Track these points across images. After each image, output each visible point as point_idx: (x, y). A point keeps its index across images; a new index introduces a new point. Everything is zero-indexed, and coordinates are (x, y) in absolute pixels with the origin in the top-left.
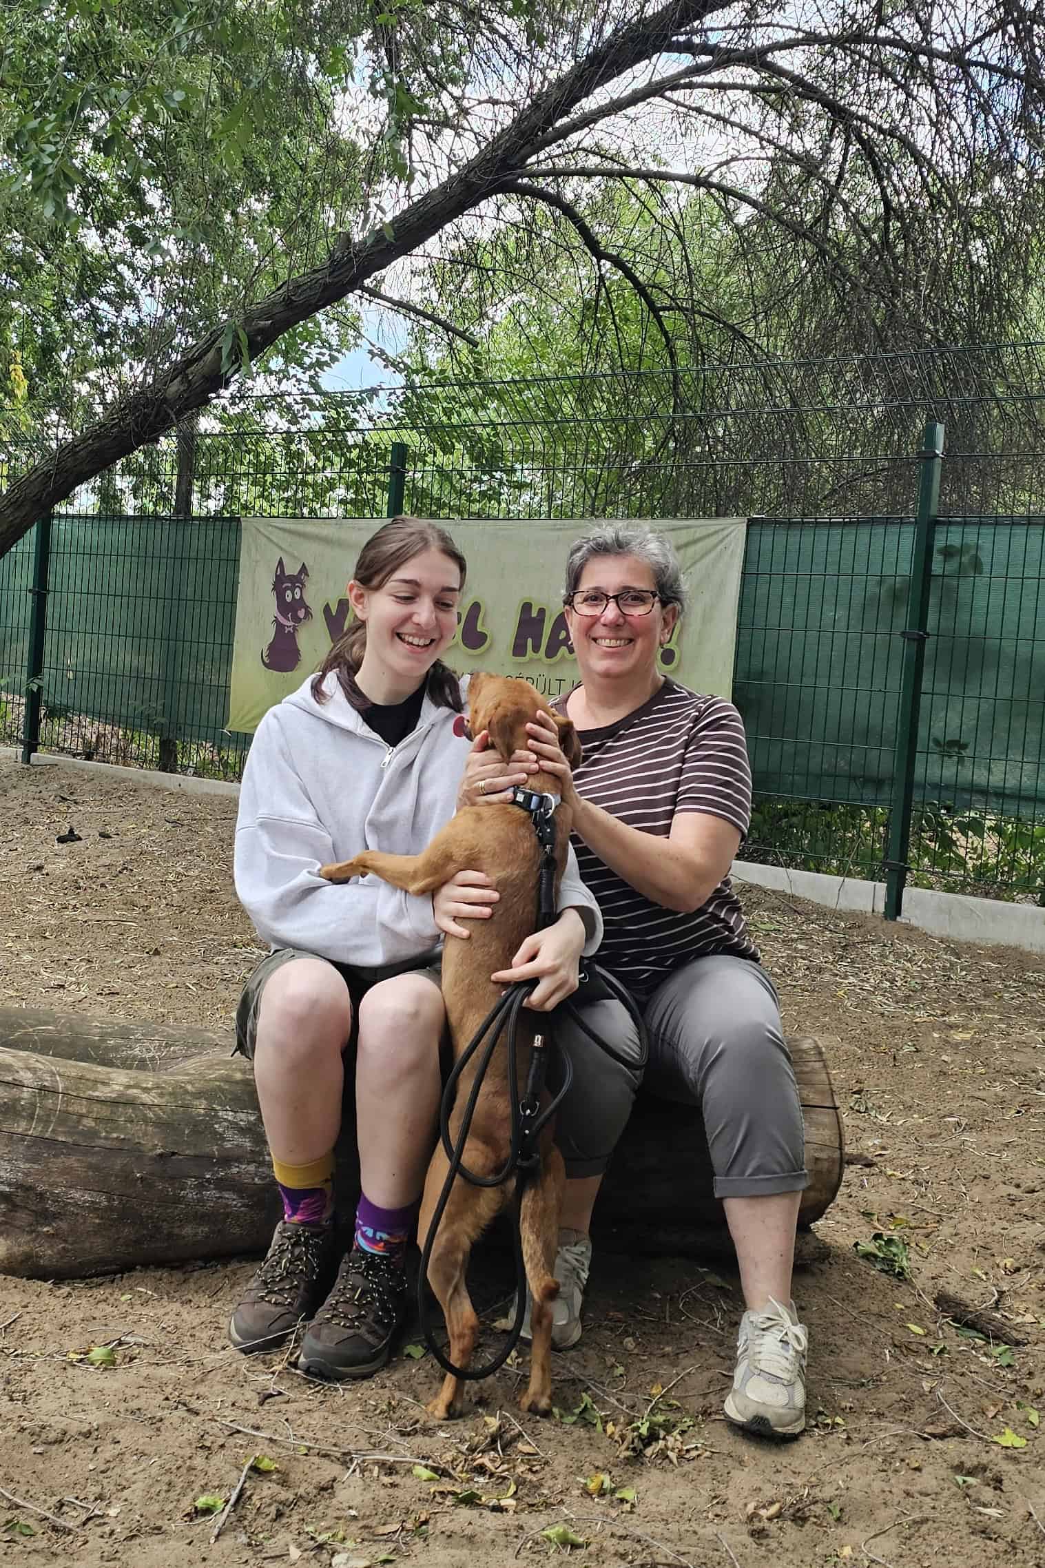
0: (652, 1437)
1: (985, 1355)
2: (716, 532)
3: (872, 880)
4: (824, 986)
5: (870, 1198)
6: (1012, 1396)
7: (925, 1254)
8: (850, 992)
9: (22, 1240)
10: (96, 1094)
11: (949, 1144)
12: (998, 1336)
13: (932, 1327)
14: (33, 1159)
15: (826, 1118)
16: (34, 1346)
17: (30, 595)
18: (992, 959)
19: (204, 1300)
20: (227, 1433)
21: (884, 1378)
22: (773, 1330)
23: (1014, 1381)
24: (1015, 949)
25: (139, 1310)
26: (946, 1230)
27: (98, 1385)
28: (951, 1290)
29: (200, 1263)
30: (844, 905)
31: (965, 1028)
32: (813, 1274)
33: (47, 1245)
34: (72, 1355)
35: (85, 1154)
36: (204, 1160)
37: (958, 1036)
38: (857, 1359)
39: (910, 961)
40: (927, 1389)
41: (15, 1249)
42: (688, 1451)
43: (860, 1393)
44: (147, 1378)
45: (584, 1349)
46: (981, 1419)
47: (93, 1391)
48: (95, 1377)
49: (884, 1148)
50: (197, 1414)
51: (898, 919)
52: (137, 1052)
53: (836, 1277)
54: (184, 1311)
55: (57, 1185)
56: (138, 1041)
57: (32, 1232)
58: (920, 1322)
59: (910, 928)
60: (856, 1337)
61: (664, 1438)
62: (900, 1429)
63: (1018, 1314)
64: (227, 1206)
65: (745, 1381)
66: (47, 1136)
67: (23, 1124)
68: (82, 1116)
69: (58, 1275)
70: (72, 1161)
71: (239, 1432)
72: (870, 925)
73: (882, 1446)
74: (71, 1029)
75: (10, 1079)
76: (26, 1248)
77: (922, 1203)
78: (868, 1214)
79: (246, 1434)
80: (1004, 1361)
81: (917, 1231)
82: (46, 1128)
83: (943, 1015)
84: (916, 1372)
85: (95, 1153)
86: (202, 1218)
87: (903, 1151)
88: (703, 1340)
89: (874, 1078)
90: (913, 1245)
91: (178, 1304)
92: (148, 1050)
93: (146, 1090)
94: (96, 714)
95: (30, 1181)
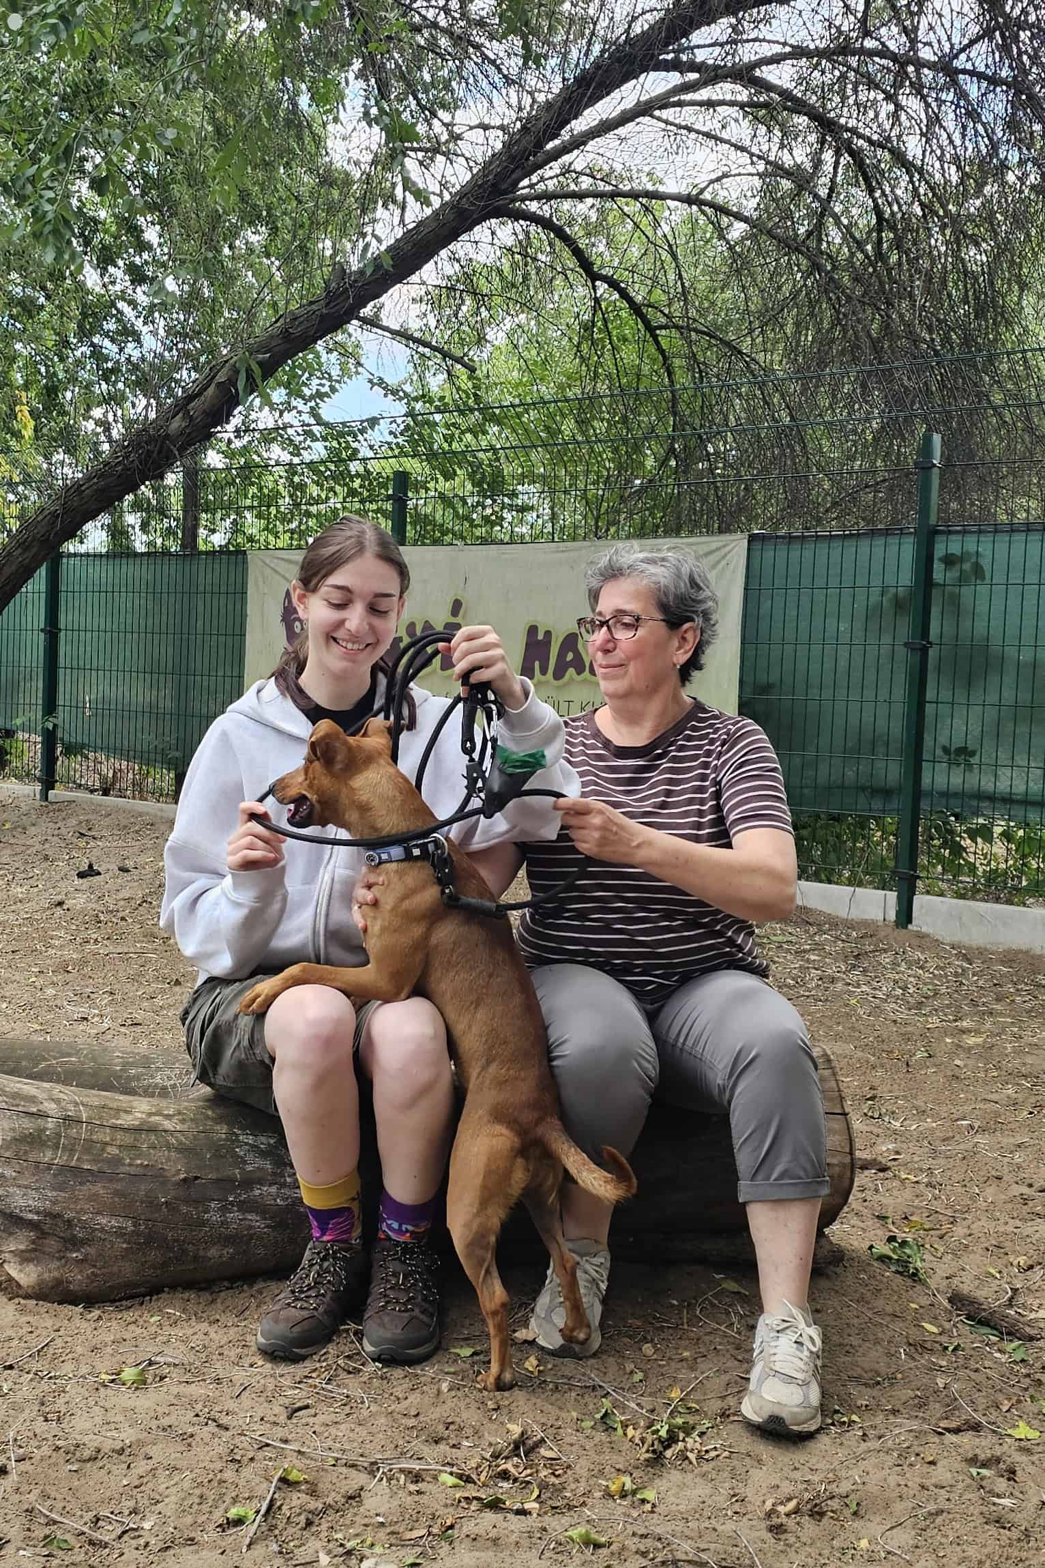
0: (671, 1440)
1: (1000, 1351)
2: (718, 549)
3: (883, 889)
4: (839, 996)
5: (884, 1201)
6: (1026, 1389)
7: (939, 1255)
8: (863, 1001)
9: (52, 1266)
10: (119, 1122)
11: (962, 1147)
12: (1011, 1332)
13: (947, 1325)
14: (60, 1187)
15: (837, 1124)
16: (68, 1368)
17: (42, 635)
18: (1003, 963)
19: (230, 1320)
20: (256, 1446)
21: (899, 1376)
22: (788, 1331)
23: (1028, 1375)
24: (1027, 952)
25: (167, 1330)
26: (960, 1230)
27: (131, 1404)
28: (965, 1289)
29: (226, 1284)
30: (856, 914)
31: (978, 1032)
32: (828, 1277)
33: (76, 1270)
34: (104, 1376)
35: (111, 1181)
36: (225, 1184)
37: (971, 1041)
38: (872, 1358)
39: (921, 968)
40: (941, 1386)
41: (46, 1276)
42: (707, 1451)
43: (875, 1392)
44: (178, 1396)
45: (604, 1357)
46: (995, 1413)
47: (125, 1410)
48: (127, 1396)
49: (898, 1153)
50: (227, 1429)
51: (910, 927)
52: (158, 1080)
53: (850, 1280)
54: (212, 1330)
55: (84, 1212)
56: (159, 1069)
57: (60, 1259)
58: (934, 1320)
59: (921, 936)
60: (872, 1337)
61: (684, 1440)
62: (915, 1425)
63: (1032, 1310)
64: (251, 1227)
65: (761, 1382)
66: (73, 1164)
67: (49, 1153)
68: (106, 1144)
69: (88, 1299)
70: (99, 1188)
71: (268, 1445)
72: (882, 934)
73: (897, 1441)
74: (94, 1059)
75: (34, 1110)
76: (56, 1274)
77: (937, 1205)
78: (882, 1218)
79: (275, 1447)
80: (1018, 1356)
81: (932, 1232)
82: (71, 1156)
83: (955, 1021)
84: (931, 1369)
85: (122, 1179)
86: (227, 1240)
87: (916, 1154)
88: (720, 1344)
89: (887, 1084)
90: (928, 1246)
91: (206, 1324)
92: (169, 1078)
93: (168, 1117)
94: (113, 750)
95: (57, 1209)
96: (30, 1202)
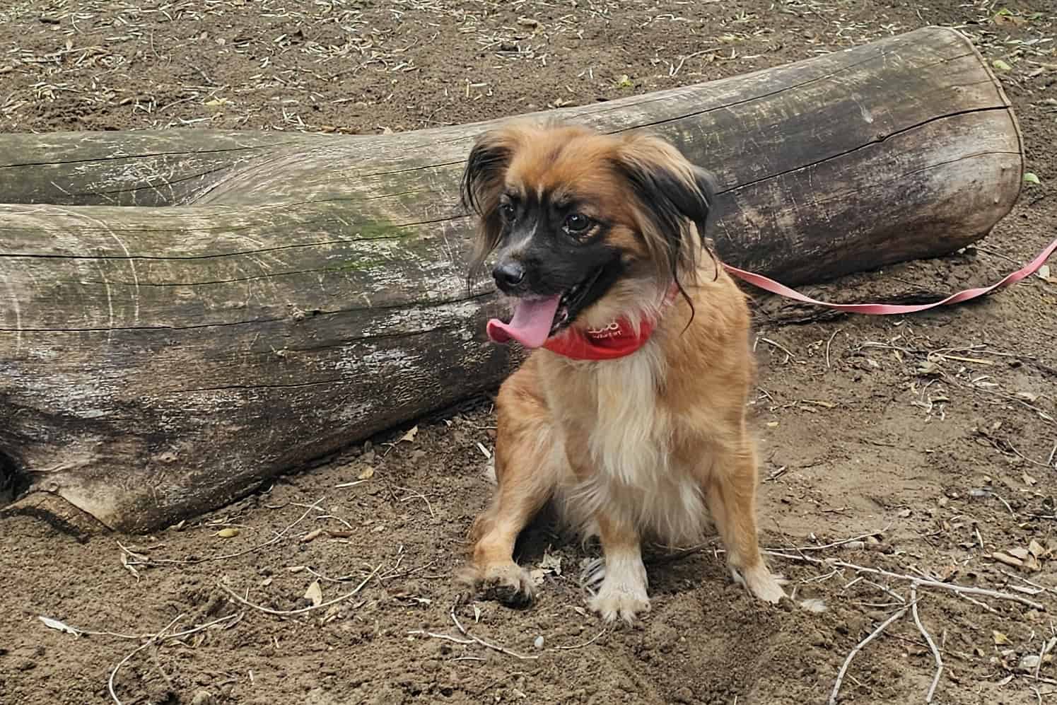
9: (133, 480)
14: (128, 362)
33: (168, 479)
35: (197, 339)
36: (355, 315)
41: (128, 495)
52: (131, 177)
55: (168, 391)
56: (121, 160)
57: (144, 466)
66: (136, 323)
67: (96, 314)
68: (173, 285)
69: (188, 514)
70: (183, 353)
76: (142, 490)
82: (130, 313)
85: (213, 333)
92: (146, 172)
95: (130, 395)
96: (89, 392)
